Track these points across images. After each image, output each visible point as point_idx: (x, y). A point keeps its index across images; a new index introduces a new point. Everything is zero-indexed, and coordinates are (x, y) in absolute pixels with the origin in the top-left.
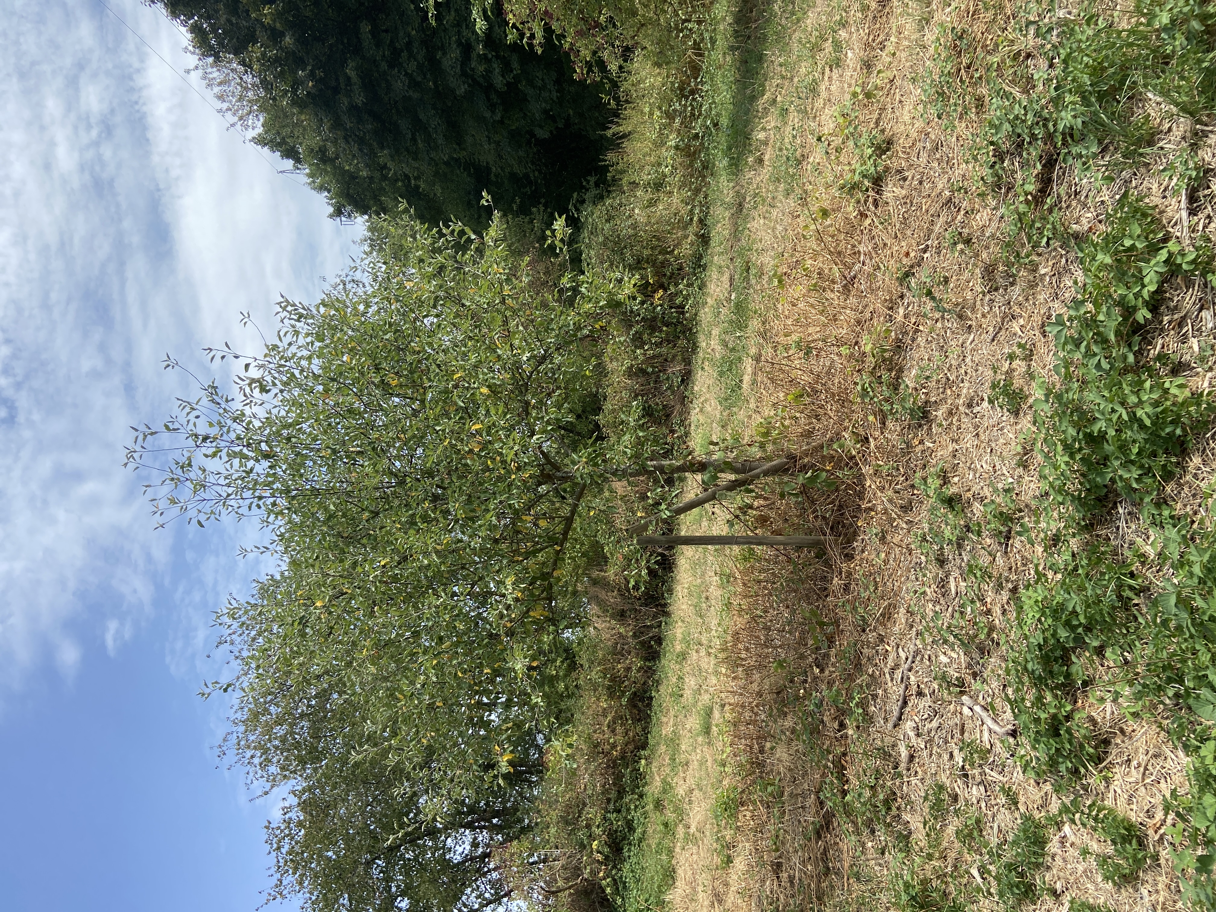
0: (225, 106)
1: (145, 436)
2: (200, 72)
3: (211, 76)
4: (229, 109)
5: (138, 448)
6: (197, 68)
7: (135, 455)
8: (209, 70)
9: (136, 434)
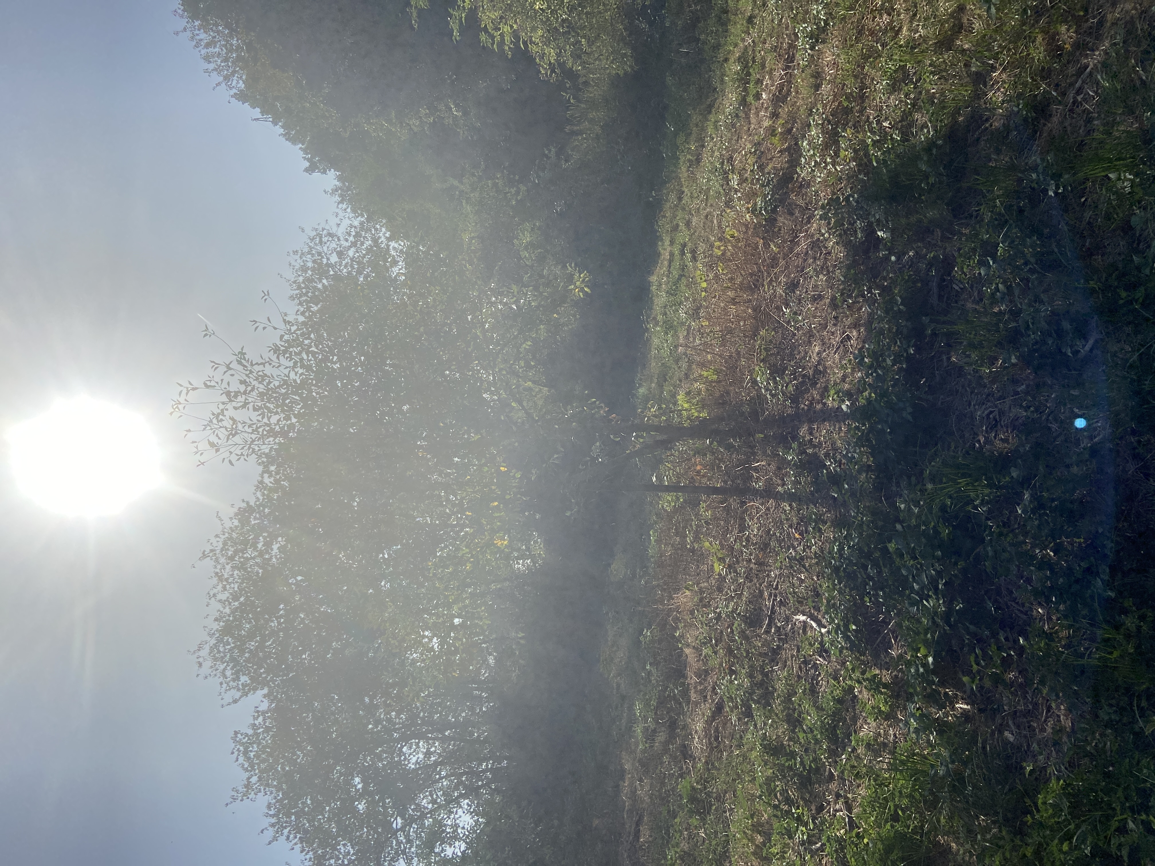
0: (212, 66)
1: (188, 392)
2: (189, 34)
3: (198, 37)
4: (215, 70)
5: (182, 400)
6: (185, 29)
7: (180, 406)
8: (197, 32)
9: (181, 388)
